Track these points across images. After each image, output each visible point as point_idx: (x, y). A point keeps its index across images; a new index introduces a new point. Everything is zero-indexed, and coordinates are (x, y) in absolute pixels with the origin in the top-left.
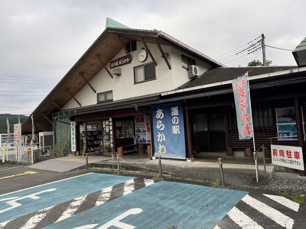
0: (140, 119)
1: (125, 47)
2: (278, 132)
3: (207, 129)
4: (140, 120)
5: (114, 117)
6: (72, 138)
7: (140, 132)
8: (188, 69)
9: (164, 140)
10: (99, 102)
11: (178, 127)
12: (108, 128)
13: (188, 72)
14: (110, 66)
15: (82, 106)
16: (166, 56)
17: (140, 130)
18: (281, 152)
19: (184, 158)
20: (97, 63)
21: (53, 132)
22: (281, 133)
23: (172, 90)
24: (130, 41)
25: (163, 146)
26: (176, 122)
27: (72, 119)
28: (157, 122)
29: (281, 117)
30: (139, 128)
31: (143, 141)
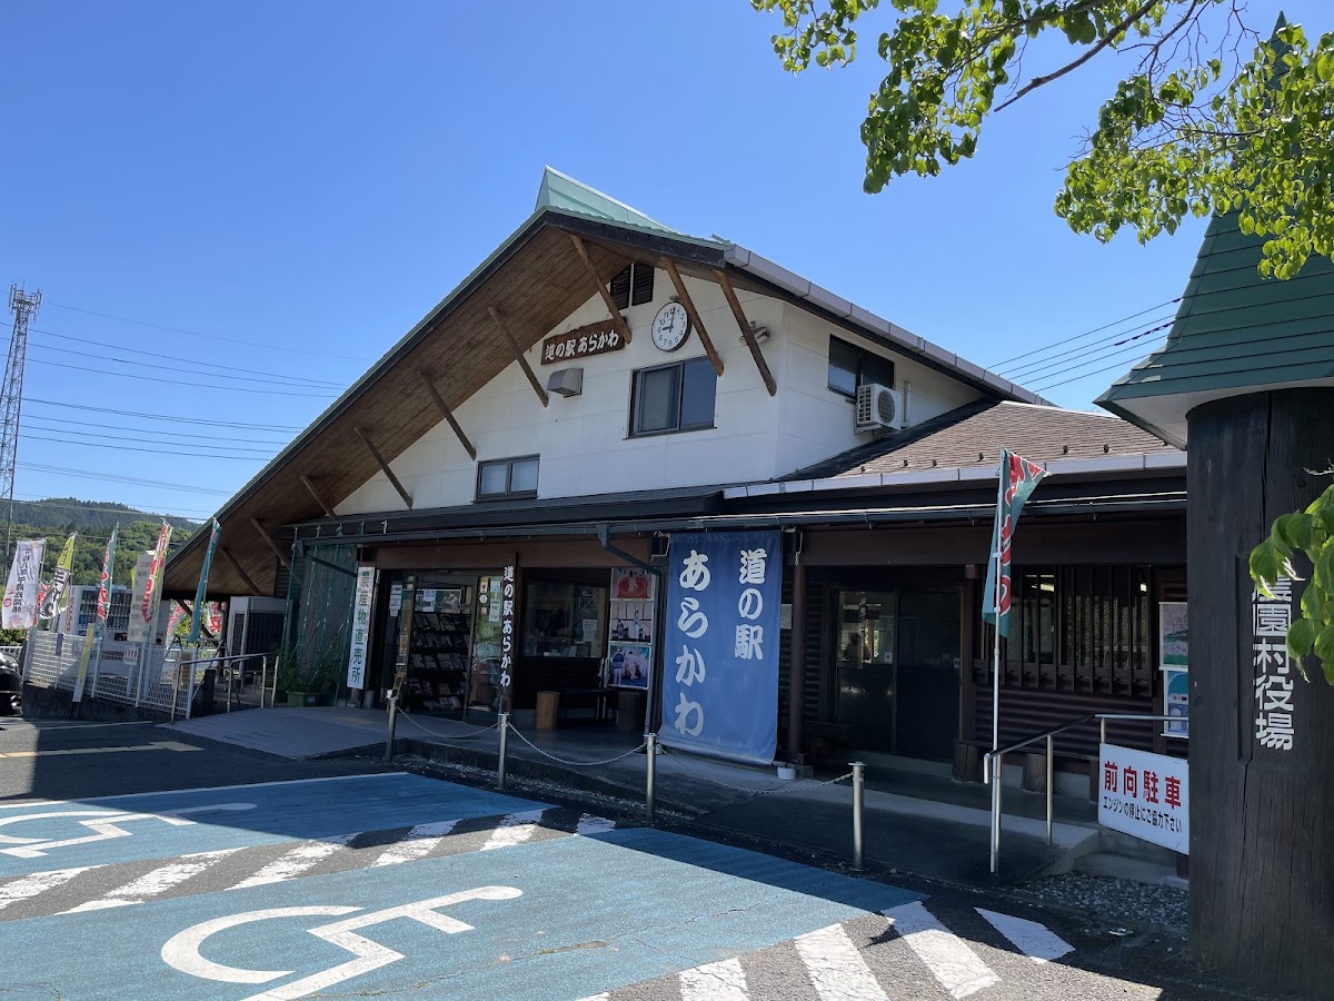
0: (633, 586)
1: (608, 286)
2: (1167, 699)
3: (891, 655)
4: (631, 589)
5: (525, 564)
6: (354, 632)
7: (626, 638)
8: (853, 399)
9: (701, 678)
10: (481, 498)
11: (756, 633)
12: (496, 608)
13: (855, 412)
14: (544, 355)
15: (413, 508)
16: (758, 341)
17: (627, 629)
18: (1128, 775)
19: (768, 761)
20: (491, 338)
21: (288, 603)
22: (1177, 706)
23: (771, 481)
24: (629, 268)
25: (695, 705)
26: (752, 611)
27: (367, 556)
28: (683, 603)
29: (1178, 638)
30: (626, 624)
31: (633, 676)
